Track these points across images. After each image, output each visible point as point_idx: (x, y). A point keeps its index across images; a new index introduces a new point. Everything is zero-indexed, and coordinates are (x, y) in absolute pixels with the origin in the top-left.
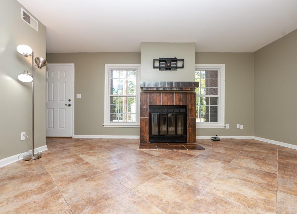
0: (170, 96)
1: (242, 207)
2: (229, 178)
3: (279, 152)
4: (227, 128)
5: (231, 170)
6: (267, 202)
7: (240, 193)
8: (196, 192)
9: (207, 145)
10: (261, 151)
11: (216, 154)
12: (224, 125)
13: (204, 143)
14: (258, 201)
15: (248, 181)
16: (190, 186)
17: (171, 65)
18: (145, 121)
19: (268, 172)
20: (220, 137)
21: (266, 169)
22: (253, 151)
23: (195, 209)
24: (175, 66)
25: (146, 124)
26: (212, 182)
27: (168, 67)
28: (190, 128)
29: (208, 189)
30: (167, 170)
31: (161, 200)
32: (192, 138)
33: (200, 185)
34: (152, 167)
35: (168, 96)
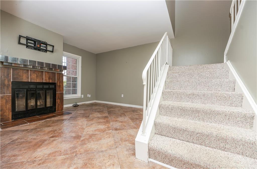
0: (40, 74)
1: (101, 133)
2: (92, 124)
3: (107, 106)
4: (82, 97)
5: (91, 120)
6: (108, 127)
7: (98, 128)
8: (79, 137)
9: (71, 110)
10: (100, 107)
11: (80, 114)
12: (80, 96)
13: (69, 109)
14: (106, 128)
15: (100, 122)
16: (74, 136)
17: (40, 46)
18: (6, 99)
19: (105, 116)
20: (78, 104)
21: (104, 115)
22: (97, 108)
23: (83, 144)
24: (45, 48)
25: (7, 102)
26: (85, 129)
27: (38, 48)
28: (59, 100)
29: (84, 133)
30: (51, 134)
31: (60, 152)
32: (60, 108)
33: (79, 133)
34: (36, 138)
35: (37, 74)
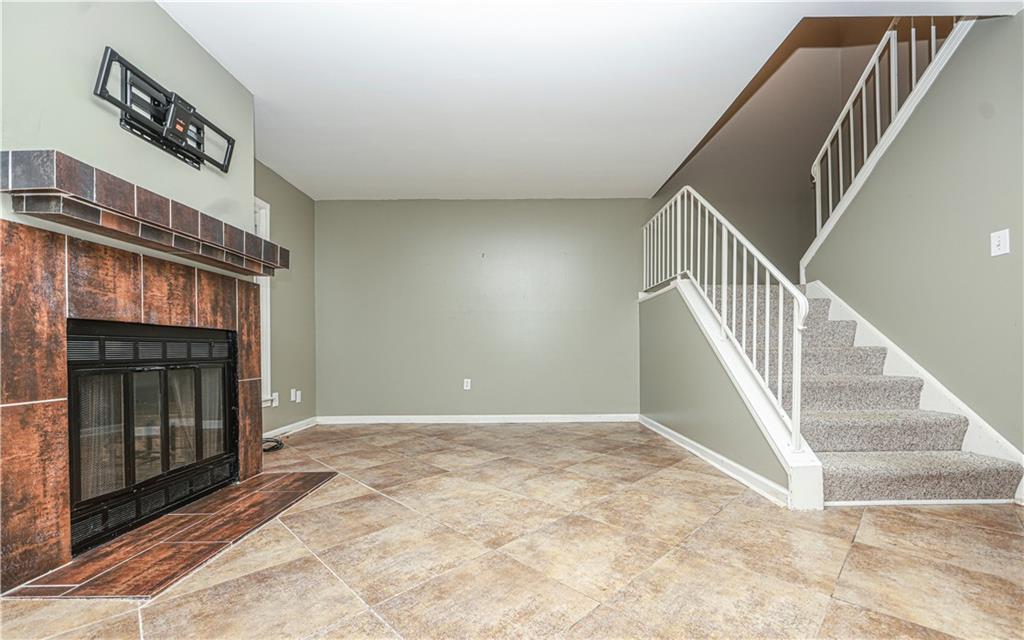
0: (181, 280)
4: (274, 405)
12: (270, 397)
17: (185, 131)
18: (39, 427)
25: (46, 447)
27: (173, 138)
28: (247, 421)
32: (252, 458)
35: (173, 281)
